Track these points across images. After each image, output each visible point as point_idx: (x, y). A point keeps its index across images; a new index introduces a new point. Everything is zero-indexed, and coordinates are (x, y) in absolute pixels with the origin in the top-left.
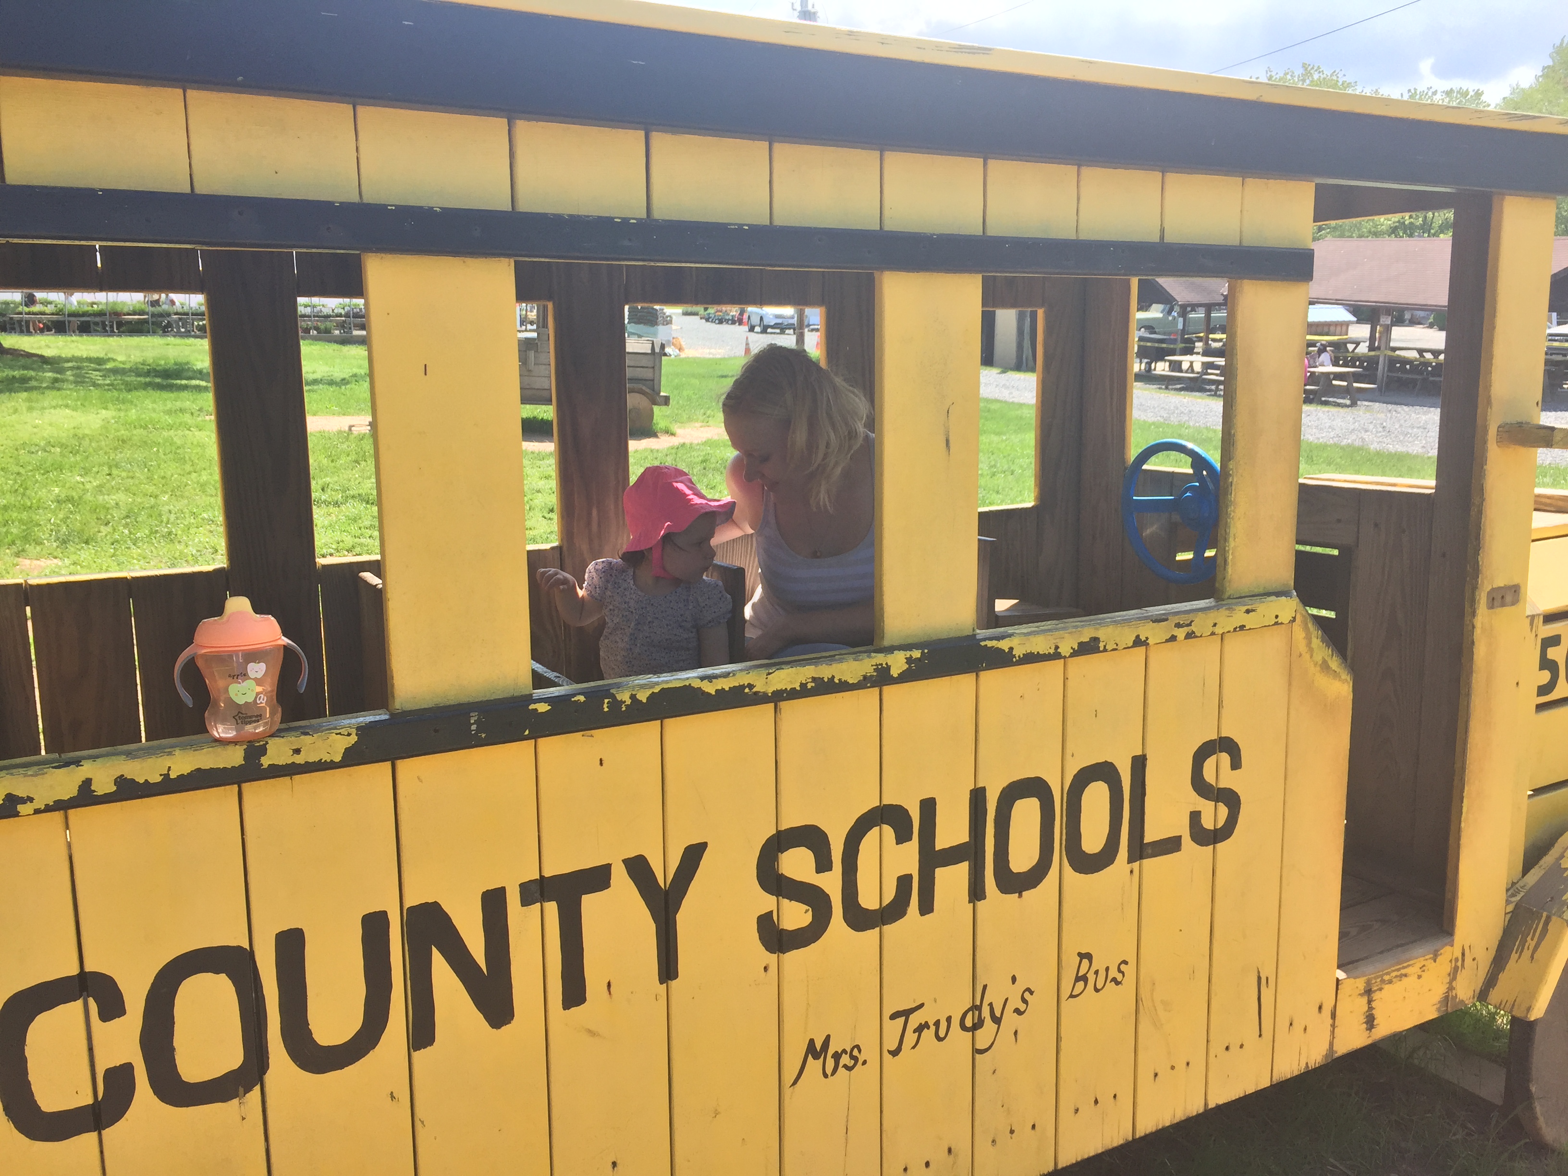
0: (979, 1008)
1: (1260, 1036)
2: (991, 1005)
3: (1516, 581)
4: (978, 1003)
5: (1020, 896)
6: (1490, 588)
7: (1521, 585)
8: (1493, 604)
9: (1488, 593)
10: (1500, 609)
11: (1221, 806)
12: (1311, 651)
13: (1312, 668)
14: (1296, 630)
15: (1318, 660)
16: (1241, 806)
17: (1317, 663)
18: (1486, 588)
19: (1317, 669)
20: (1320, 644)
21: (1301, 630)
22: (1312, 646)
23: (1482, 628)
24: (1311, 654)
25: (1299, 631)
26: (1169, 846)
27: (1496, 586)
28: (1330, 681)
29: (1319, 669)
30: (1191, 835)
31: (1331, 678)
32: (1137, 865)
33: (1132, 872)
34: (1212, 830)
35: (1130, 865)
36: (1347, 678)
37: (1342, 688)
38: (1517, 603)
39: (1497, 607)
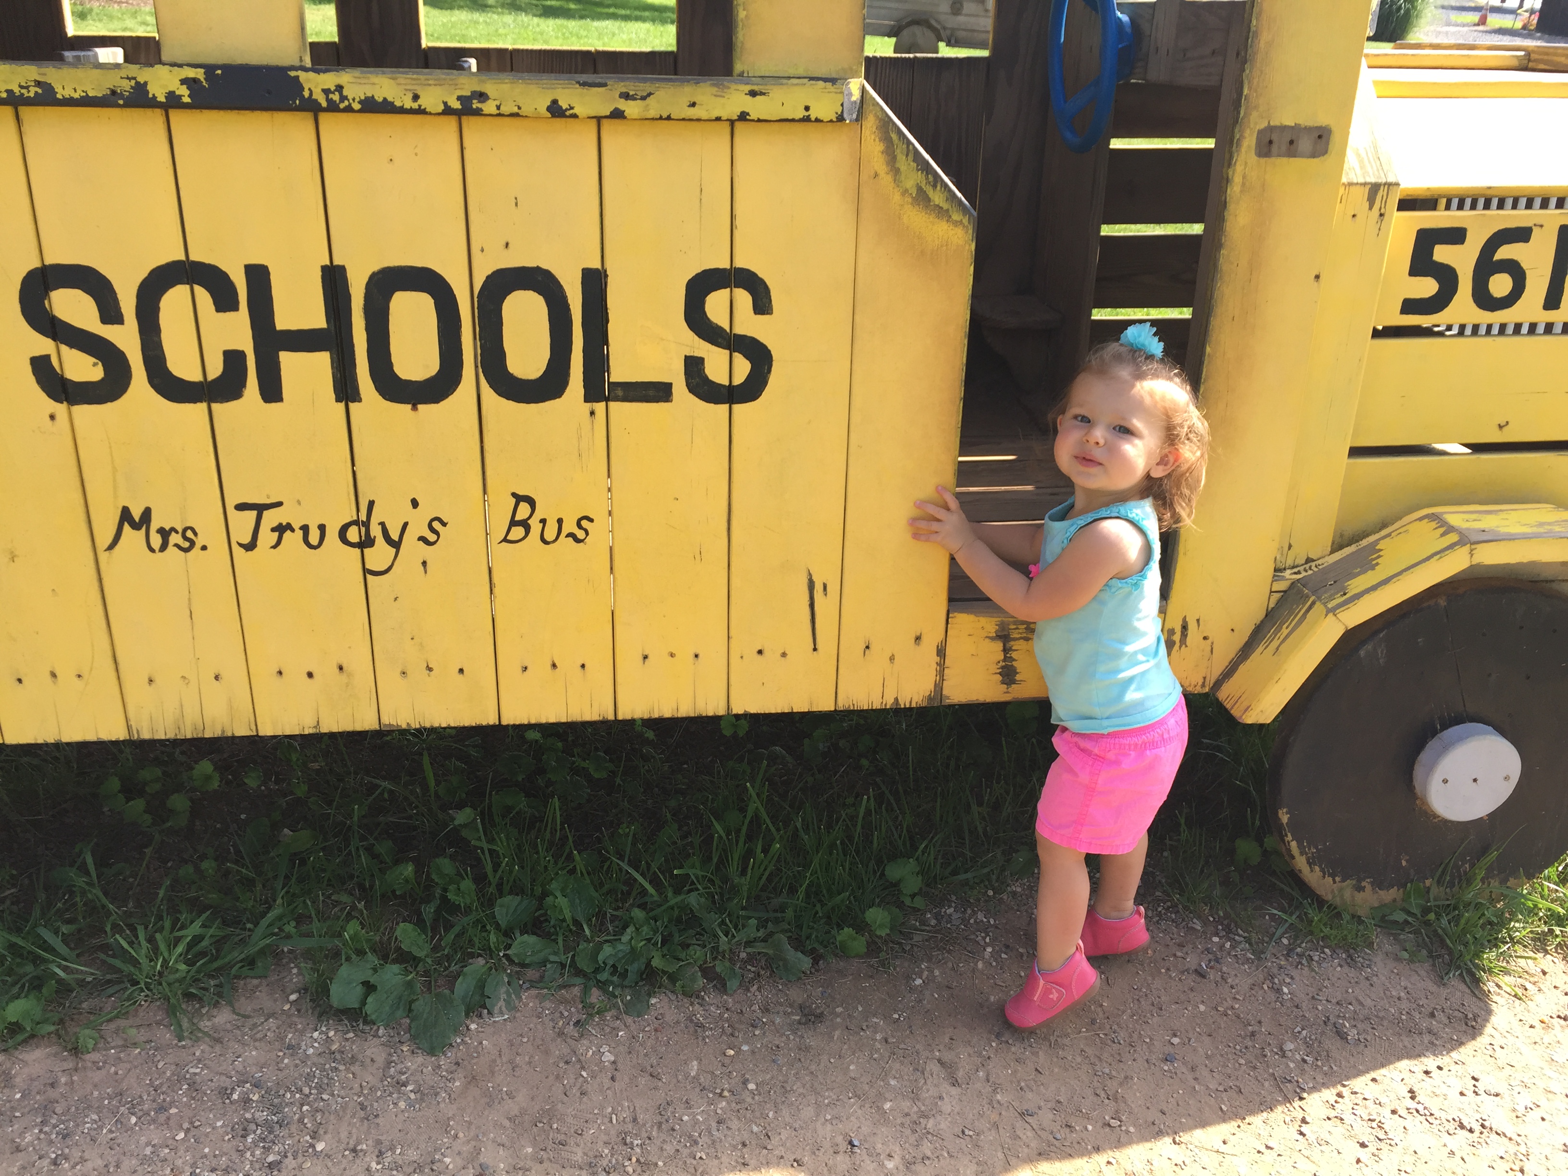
0: (367, 524)
1: (815, 649)
2: (382, 524)
3: (1322, 120)
4: (363, 517)
5: (414, 408)
6: (1263, 125)
7: (1334, 129)
8: (1270, 151)
9: (1260, 132)
10: (1285, 160)
11: (739, 358)
12: (896, 172)
13: (897, 197)
14: (869, 138)
15: (908, 187)
16: (774, 363)
17: (906, 191)
18: (1256, 123)
19: (906, 199)
20: (912, 163)
21: (877, 140)
22: (897, 165)
23: (1243, 184)
24: (895, 175)
25: (874, 140)
26: (651, 393)
27: (1278, 124)
28: (931, 219)
29: (910, 200)
30: (688, 385)
31: (934, 215)
32: (600, 407)
33: (592, 413)
34: (724, 386)
35: (589, 405)
36: (964, 221)
37: (953, 232)
38: (1323, 155)
39: (1279, 155)
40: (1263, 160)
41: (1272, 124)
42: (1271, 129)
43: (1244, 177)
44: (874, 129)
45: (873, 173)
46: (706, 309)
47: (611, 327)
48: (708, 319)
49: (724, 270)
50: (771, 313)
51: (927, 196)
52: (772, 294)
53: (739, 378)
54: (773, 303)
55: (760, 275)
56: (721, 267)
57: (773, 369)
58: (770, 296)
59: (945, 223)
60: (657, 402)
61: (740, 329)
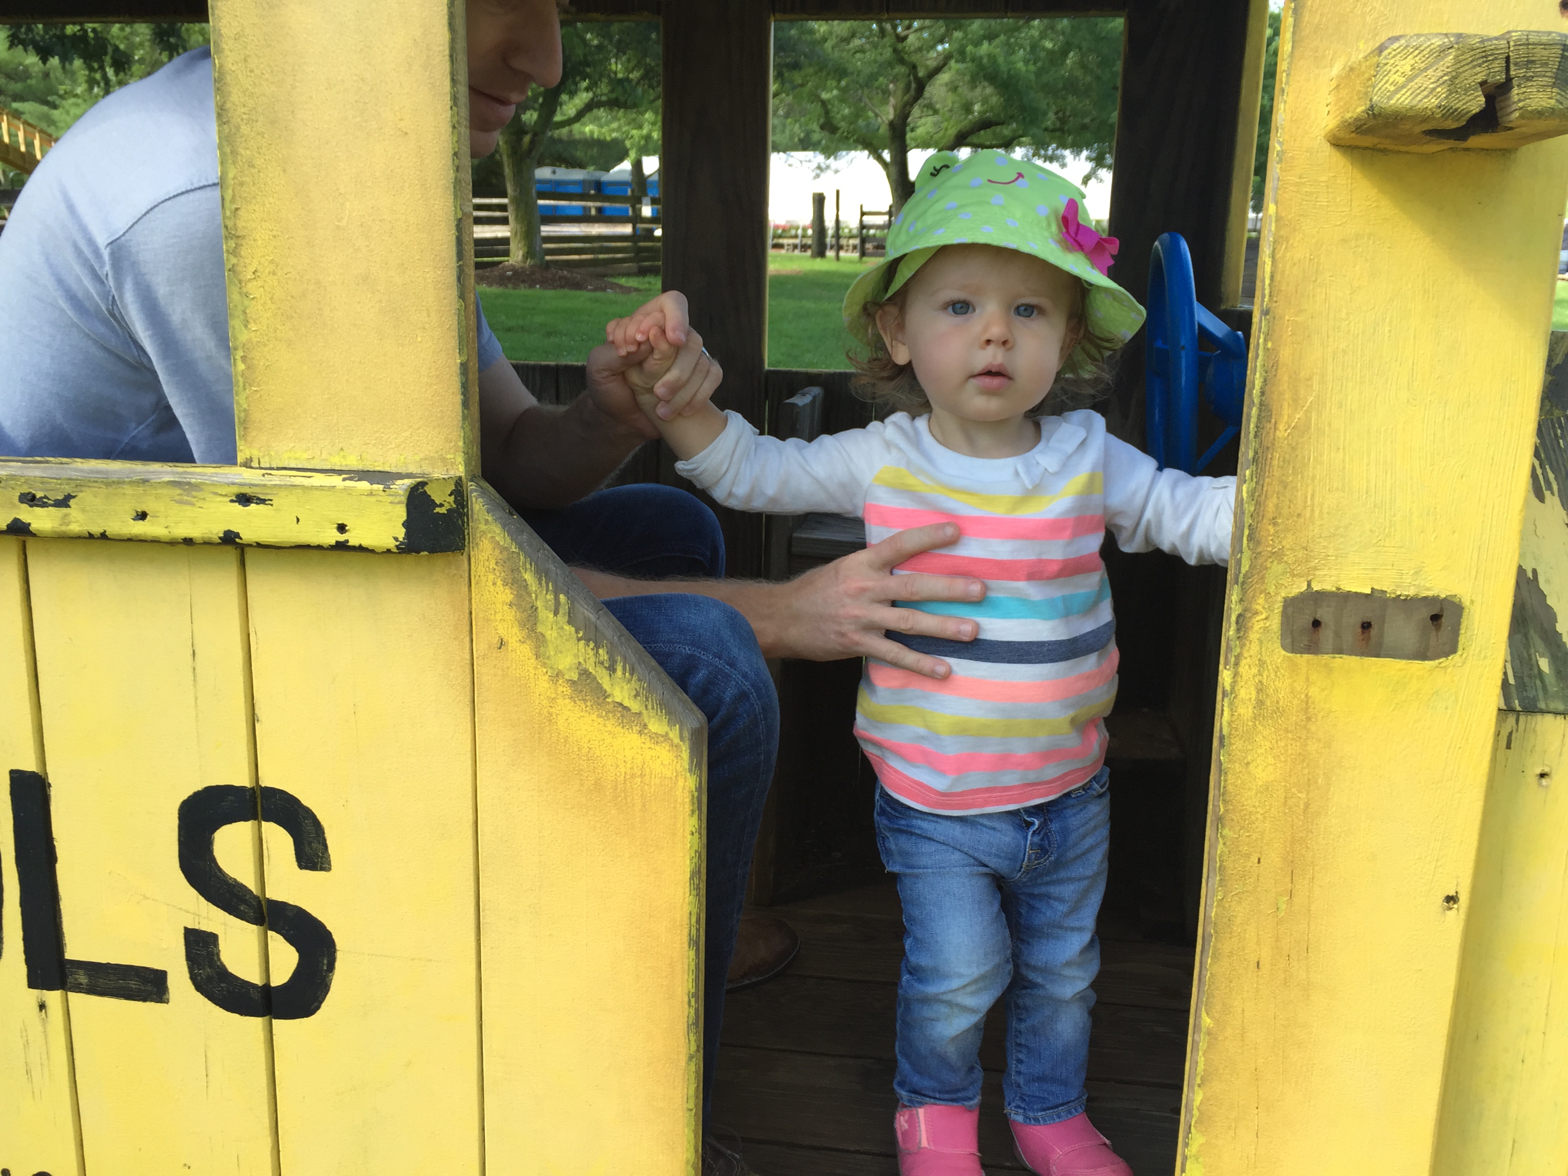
3: (1437, 585)
7: (1468, 603)
8: (1316, 641)
9: (1291, 603)
10: (1354, 661)
11: (277, 941)
12: (538, 641)
13: (543, 684)
14: (483, 579)
15: (561, 667)
16: (339, 955)
17: (559, 674)
18: (1278, 586)
19: (561, 689)
20: (567, 627)
21: (499, 582)
22: (540, 629)
23: (1260, 703)
24: (537, 647)
25: (494, 584)
26: (133, 984)
27: (1329, 587)
28: (609, 727)
29: (567, 690)
30: (193, 978)
31: (613, 721)
32: (54, 997)
33: (42, 1006)
34: (254, 986)
35: (35, 992)
36: (671, 735)
37: (652, 753)
38: (1447, 655)
39: (1339, 650)
40: (1303, 659)
41: (1316, 587)
42: (1314, 598)
43: (1261, 689)
44: (492, 565)
45: (496, 640)
46: (215, 854)
47: (61, 869)
48: (220, 870)
49: (242, 789)
50: (328, 869)
51: (599, 687)
52: (328, 835)
53: (281, 975)
54: (331, 850)
55: (305, 802)
56: (237, 783)
57: (338, 965)
58: (325, 840)
59: (636, 736)
60: (144, 1000)
61: (275, 892)
